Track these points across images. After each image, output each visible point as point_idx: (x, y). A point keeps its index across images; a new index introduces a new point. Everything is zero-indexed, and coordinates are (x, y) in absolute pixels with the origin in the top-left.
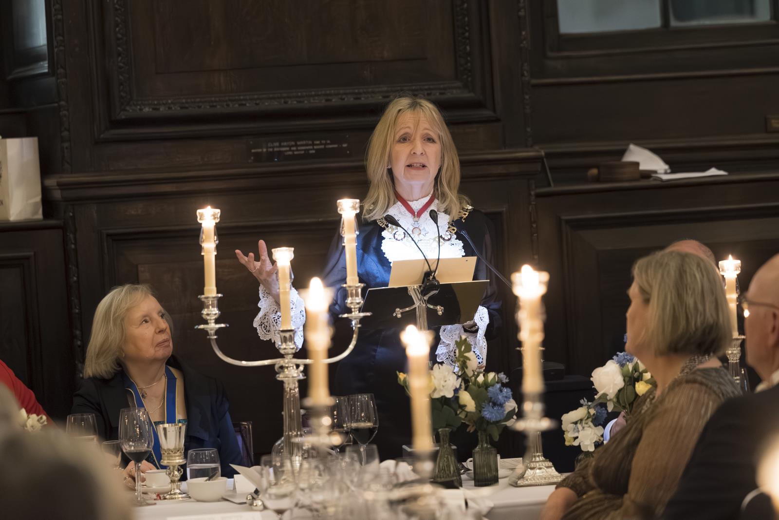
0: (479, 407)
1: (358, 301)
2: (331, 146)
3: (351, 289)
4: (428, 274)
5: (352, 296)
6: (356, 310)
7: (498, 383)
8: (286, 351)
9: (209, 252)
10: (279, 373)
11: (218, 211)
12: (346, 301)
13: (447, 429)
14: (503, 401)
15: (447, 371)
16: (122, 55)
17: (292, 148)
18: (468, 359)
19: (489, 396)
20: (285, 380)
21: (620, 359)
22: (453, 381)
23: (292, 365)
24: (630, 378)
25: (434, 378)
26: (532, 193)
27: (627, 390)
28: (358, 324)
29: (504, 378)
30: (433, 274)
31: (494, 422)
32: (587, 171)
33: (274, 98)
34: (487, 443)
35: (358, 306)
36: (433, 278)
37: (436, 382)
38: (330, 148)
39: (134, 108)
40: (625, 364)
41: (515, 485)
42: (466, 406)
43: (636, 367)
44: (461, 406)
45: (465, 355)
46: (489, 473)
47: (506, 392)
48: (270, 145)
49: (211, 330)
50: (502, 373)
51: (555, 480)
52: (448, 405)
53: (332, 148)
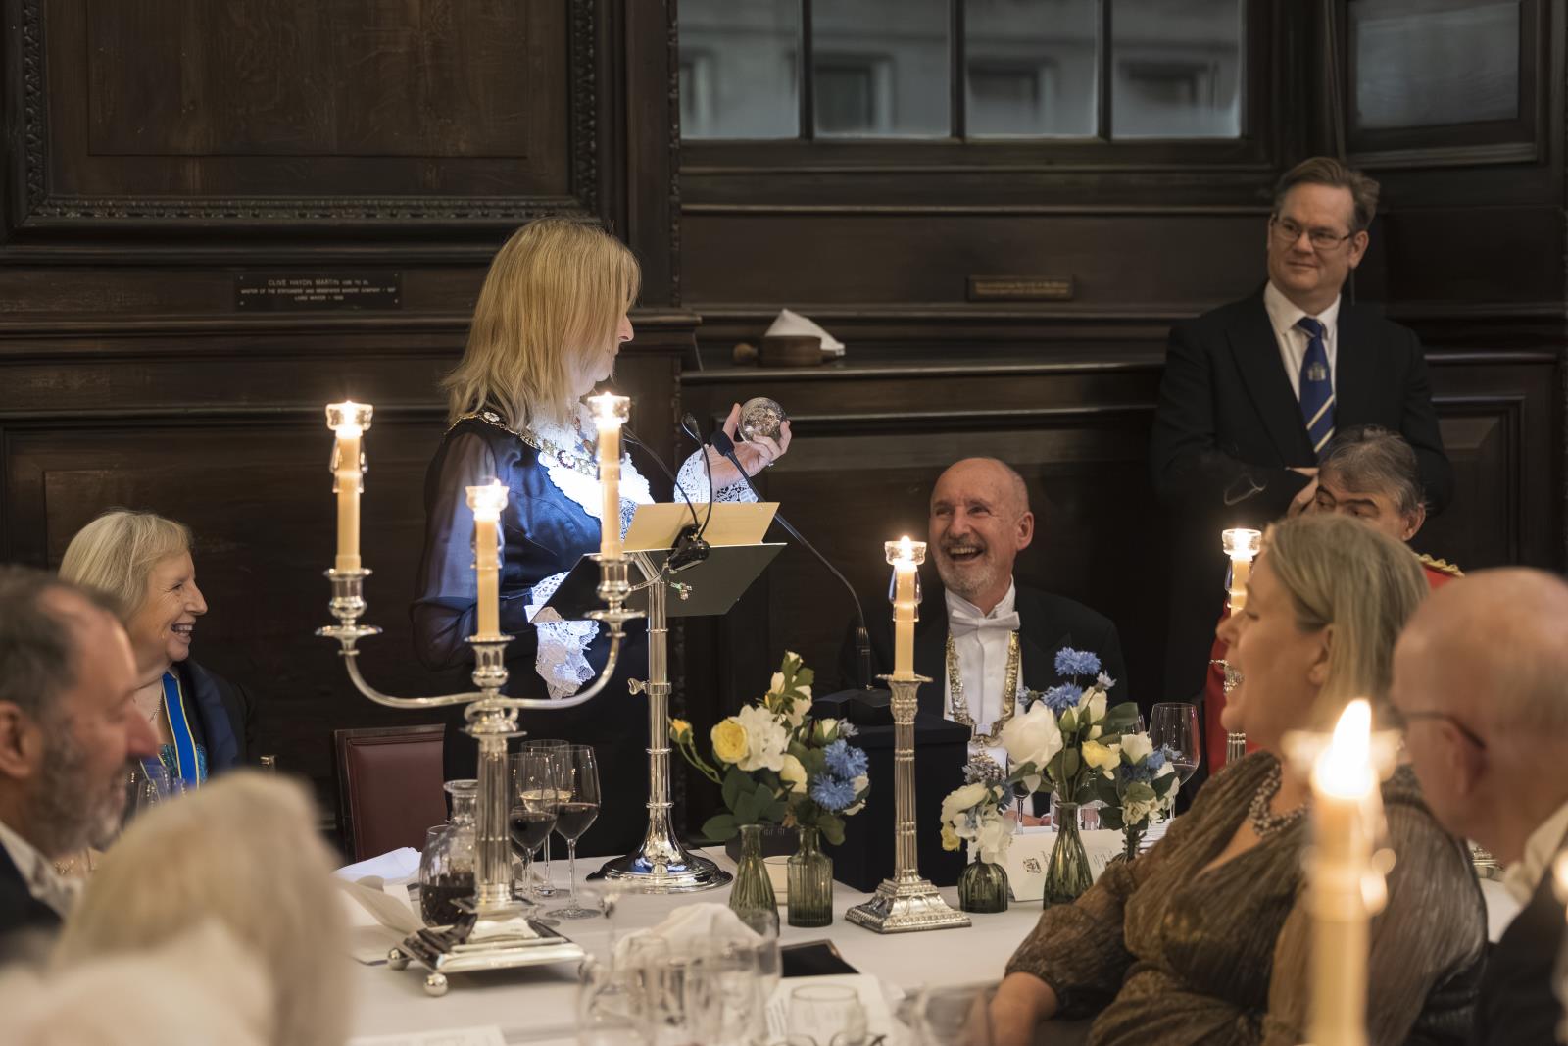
0: (811, 784)
1: (622, 589)
2: (369, 290)
3: (610, 565)
4: (688, 531)
5: (611, 579)
6: (617, 604)
7: (839, 738)
8: (486, 681)
9: (349, 488)
10: (473, 723)
11: (369, 408)
12: (599, 588)
13: (757, 826)
14: (854, 774)
15: (767, 719)
16: (34, 121)
17: (308, 291)
18: (802, 696)
19: (828, 764)
20: (482, 738)
21: (1054, 699)
22: (780, 739)
23: (496, 709)
24: (1073, 735)
25: (747, 734)
26: (678, 379)
27: (1066, 755)
28: (618, 632)
29: (850, 729)
30: (700, 530)
31: (835, 811)
32: (733, 347)
33: (283, 207)
34: (815, 849)
35: (621, 598)
36: (699, 538)
37: (749, 741)
38: (366, 293)
39: (49, 210)
40: (1064, 709)
41: (878, 929)
42: (794, 783)
43: (1085, 716)
44: (782, 783)
45: (798, 689)
46: (817, 902)
47: (860, 758)
48: (271, 283)
49: (348, 638)
50: (845, 720)
51: (947, 921)
52: (765, 783)
53: (372, 293)
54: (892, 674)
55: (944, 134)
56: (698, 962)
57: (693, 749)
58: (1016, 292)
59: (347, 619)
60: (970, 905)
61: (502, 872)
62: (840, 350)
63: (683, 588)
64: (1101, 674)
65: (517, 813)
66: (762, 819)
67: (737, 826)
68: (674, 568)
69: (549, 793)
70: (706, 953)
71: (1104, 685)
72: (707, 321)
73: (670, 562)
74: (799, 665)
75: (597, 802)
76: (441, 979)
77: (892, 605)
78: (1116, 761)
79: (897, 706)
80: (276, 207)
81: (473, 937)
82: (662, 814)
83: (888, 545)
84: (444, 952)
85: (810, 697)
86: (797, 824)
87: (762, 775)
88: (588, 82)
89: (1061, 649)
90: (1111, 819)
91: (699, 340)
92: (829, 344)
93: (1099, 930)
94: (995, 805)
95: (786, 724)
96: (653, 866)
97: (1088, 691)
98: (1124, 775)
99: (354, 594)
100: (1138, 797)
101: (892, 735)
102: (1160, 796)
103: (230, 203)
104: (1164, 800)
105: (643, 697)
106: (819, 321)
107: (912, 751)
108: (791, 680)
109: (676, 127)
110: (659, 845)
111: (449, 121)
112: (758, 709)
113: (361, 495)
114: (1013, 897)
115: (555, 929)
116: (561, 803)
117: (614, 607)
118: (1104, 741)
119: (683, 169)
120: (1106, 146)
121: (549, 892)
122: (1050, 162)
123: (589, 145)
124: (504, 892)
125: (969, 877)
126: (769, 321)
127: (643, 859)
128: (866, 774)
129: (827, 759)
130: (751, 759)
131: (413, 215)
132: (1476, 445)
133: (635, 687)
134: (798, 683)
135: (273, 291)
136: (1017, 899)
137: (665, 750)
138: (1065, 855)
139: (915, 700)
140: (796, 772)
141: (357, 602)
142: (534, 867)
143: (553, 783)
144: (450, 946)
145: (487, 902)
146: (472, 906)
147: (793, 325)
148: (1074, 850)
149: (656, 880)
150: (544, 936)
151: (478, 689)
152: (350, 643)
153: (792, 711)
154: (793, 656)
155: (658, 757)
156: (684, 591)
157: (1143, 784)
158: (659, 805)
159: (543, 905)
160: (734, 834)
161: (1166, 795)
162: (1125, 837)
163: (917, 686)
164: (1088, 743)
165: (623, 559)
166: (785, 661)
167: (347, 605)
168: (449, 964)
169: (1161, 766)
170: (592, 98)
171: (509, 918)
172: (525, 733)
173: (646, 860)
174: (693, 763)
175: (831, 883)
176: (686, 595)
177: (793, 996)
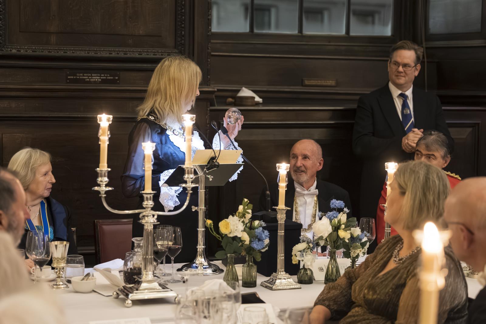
0: (251, 241)
1: (192, 177)
3: (188, 169)
4: (213, 159)
5: (188, 174)
6: (190, 182)
7: (260, 227)
8: (147, 206)
9: (104, 142)
10: (142, 219)
11: (111, 117)
12: (184, 177)
13: (233, 255)
14: (265, 238)
15: (237, 220)
16: (2, 20)
17: (89, 78)
18: (248, 213)
19: (256, 235)
20: (145, 224)
21: (330, 216)
22: (241, 227)
23: (150, 215)
24: (335, 227)
25: (231, 225)
26: (208, 109)
27: (333, 234)
28: (190, 191)
29: (264, 224)
30: (216, 158)
31: (258, 250)
32: (226, 99)
33: (82, 50)
34: (251, 262)
35: (191, 180)
36: (216, 161)
37: (231, 227)
38: (109, 79)
39: (6, 49)
40: (333, 219)
41: (271, 289)
42: (245, 241)
43: (339, 221)
44: (241, 241)
45: (247, 211)
46: (251, 280)
47: (266, 233)
48: (78, 75)
49: (102, 191)
50: (262, 221)
51: (293, 287)
52: (236, 241)
53: (110, 79)
54: (278, 206)
55: (296, 32)
56: (214, 298)
57: (213, 229)
58: (318, 84)
59: (103, 185)
60: (301, 282)
61: (150, 268)
62: (261, 101)
63: (210, 177)
64: (345, 208)
65: (155, 249)
66: (234, 252)
67: (226, 254)
68: (208, 171)
69: (166, 242)
70: (217, 296)
71: (346, 212)
72: (218, 90)
73: (206, 168)
74: (248, 203)
75: (181, 246)
76: (130, 302)
77: (278, 184)
78: (349, 236)
79: (279, 217)
80: (80, 50)
81: (140, 288)
82: (202, 250)
83: (277, 165)
84: (131, 293)
85: (251, 213)
86: (246, 254)
87: (235, 238)
88: (182, 12)
89: (332, 200)
90: (347, 255)
91: (216, 96)
92: (258, 99)
93: (344, 291)
94: (310, 250)
95: (243, 222)
96: (198, 267)
97: (340, 214)
98: (352, 241)
99: (105, 176)
100: (356, 248)
101: (277, 226)
102: (363, 248)
103: (65, 48)
104: (364, 249)
105: (197, 212)
106: (254, 91)
107: (283, 231)
108: (245, 207)
109: (210, 28)
110: (200, 260)
111: (137, 24)
112: (234, 217)
113: (108, 145)
114: (315, 279)
115: (167, 286)
116: (169, 246)
117: (189, 183)
118: (345, 230)
119: (212, 41)
120: (348, 37)
121: (165, 274)
122: (329, 42)
123: (182, 33)
124: (151, 274)
125: (301, 273)
126: (238, 91)
127: (195, 264)
128: (268, 238)
129: (256, 233)
130: (232, 233)
131: (124, 54)
132: (465, 137)
133: (194, 209)
134: (248, 209)
135: (78, 77)
136: (316, 280)
137: (203, 229)
138: (332, 266)
139: (285, 215)
140: (246, 237)
141: (106, 179)
142: (160, 266)
143: (167, 239)
144: (133, 291)
145: (145, 277)
146: (141, 279)
147: (246, 92)
148: (335, 265)
149: (200, 271)
150: (163, 288)
151: (144, 208)
152: (103, 192)
153: (245, 218)
154: (246, 200)
155: (201, 231)
156: (211, 178)
157: (358, 244)
158: (200, 247)
159: (163, 279)
160: (226, 257)
161: (365, 247)
162: (351, 261)
163: (286, 210)
164: (340, 230)
165: (192, 167)
166: (243, 202)
167: (102, 180)
168: (132, 297)
169: (363, 238)
170: (183, 17)
171: (152, 283)
172: (159, 223)
173: (196, 264)
174: (212, 233)
175: (256, 273)
176: (211, 179)
177: (245, 310)
